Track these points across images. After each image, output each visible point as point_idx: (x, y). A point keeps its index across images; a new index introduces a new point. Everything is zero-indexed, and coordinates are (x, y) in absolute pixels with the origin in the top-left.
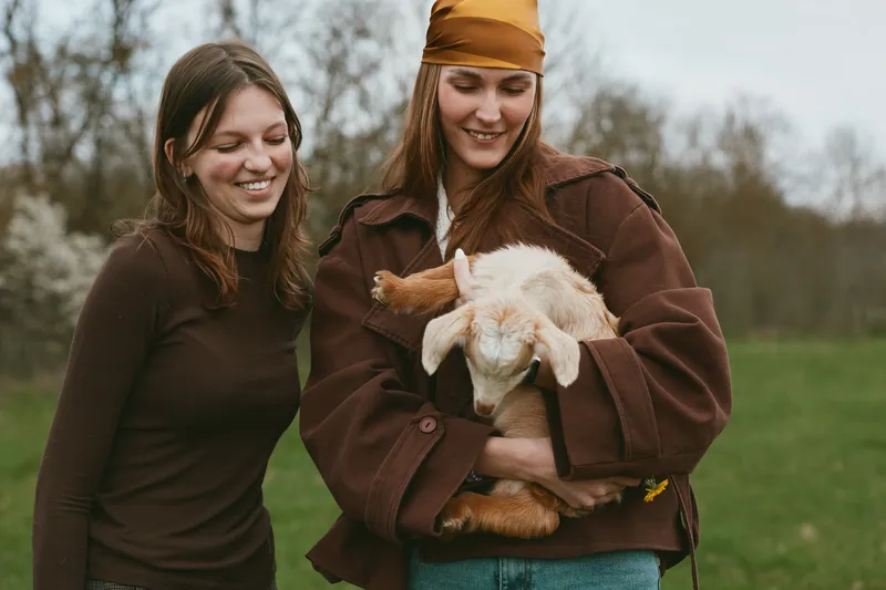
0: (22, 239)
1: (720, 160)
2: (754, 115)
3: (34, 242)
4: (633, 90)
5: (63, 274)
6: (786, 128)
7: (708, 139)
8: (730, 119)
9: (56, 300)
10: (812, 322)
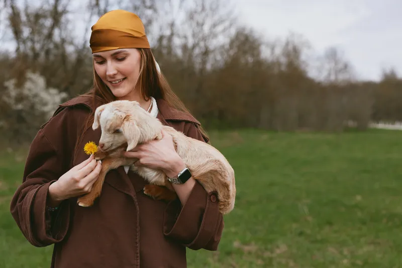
0: (30, 90)
1: (283, 60)
2: (297, 41)
3: (35, 91)
4: (251, 31)
5: (45, 104)
6: (309, 47)
7: (278, 51)
8: (287, 44)
9: (44, 114)
10: (321, 126)
